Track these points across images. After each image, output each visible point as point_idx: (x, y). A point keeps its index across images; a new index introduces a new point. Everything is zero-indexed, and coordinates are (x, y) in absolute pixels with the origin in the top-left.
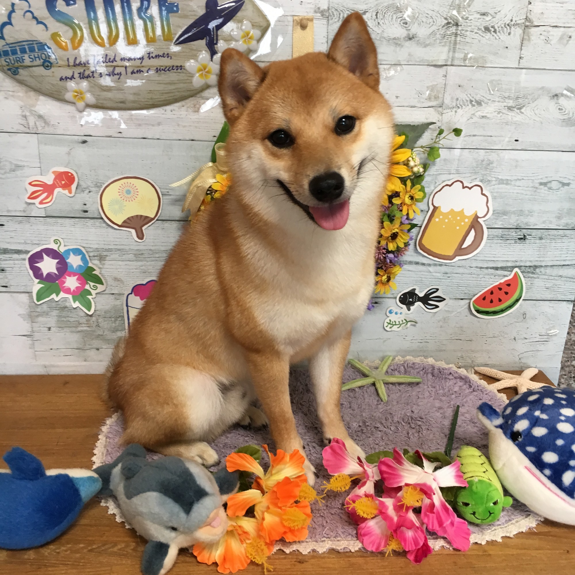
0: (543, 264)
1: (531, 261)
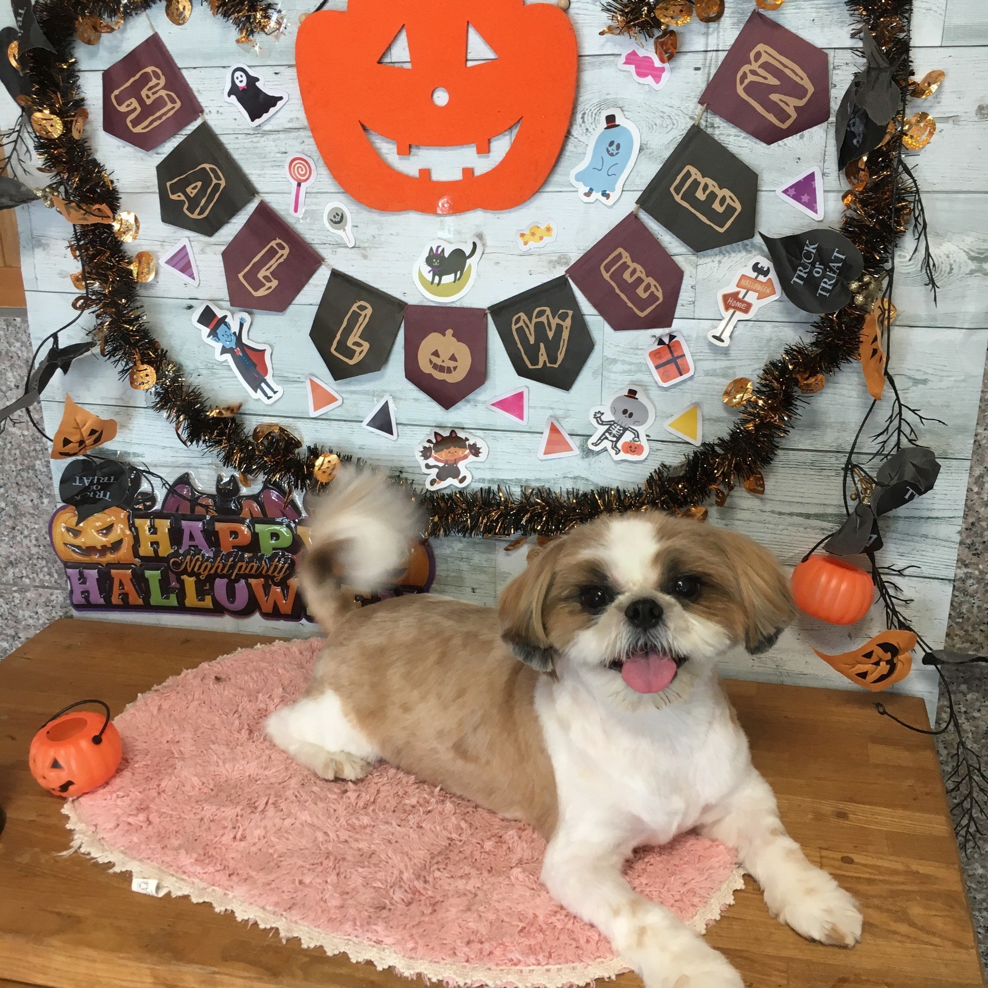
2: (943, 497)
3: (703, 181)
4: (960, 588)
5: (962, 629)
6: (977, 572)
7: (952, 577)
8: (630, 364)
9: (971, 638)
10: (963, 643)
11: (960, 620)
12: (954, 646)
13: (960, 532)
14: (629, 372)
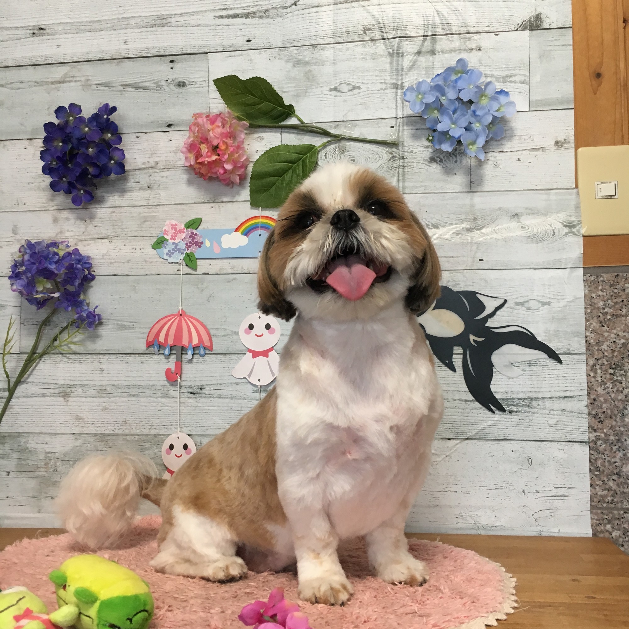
0: (540, 396)
1: (524, 393)
2: (572, 381)
4: (593, 448)
5: (600, 480)
6: (603, 435)
7: (586, 439)
9: (607, 487)
10: (603, 490)
11: (598, 473)
12: (597, 494)
13: (587, 406)
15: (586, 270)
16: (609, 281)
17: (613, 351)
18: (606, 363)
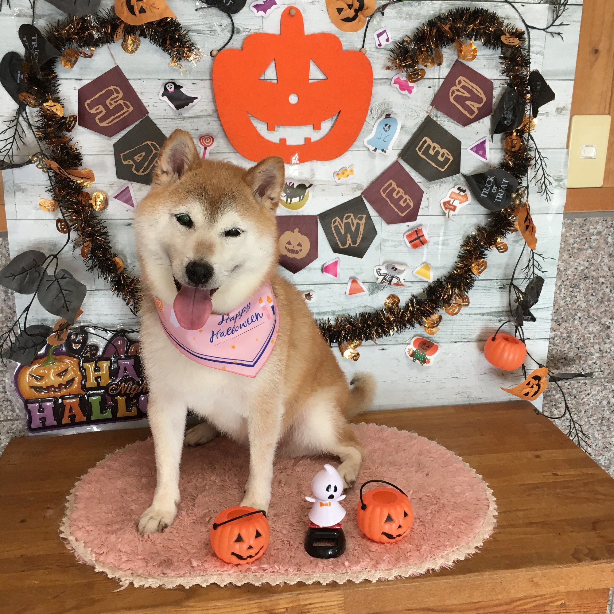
3: (433, 145)
4: (552, 342)
5: (553, 362)
6: (559, 333)
7: (548, 337)
8: (395, 241)
11: (552, 358)
13: (551, 314)
14: (395, 246)
15: (566, 215)
16: (579, 224)
17: (575, 275)
18: (568, 284)
